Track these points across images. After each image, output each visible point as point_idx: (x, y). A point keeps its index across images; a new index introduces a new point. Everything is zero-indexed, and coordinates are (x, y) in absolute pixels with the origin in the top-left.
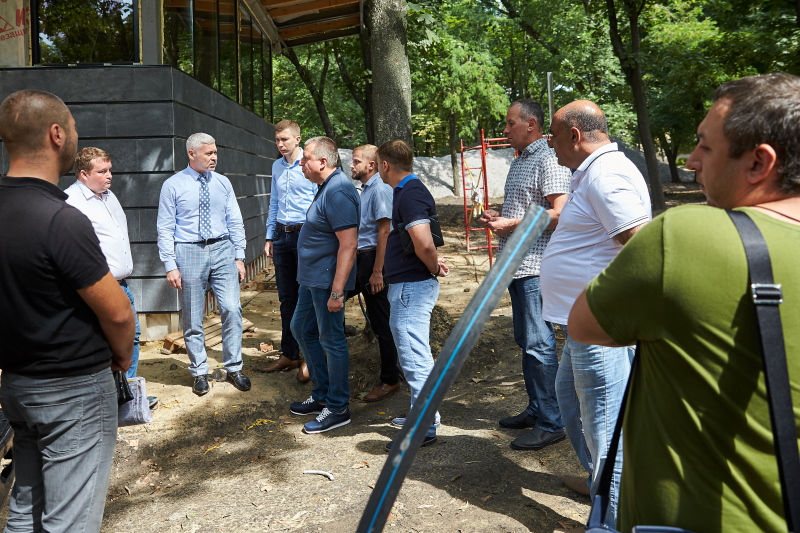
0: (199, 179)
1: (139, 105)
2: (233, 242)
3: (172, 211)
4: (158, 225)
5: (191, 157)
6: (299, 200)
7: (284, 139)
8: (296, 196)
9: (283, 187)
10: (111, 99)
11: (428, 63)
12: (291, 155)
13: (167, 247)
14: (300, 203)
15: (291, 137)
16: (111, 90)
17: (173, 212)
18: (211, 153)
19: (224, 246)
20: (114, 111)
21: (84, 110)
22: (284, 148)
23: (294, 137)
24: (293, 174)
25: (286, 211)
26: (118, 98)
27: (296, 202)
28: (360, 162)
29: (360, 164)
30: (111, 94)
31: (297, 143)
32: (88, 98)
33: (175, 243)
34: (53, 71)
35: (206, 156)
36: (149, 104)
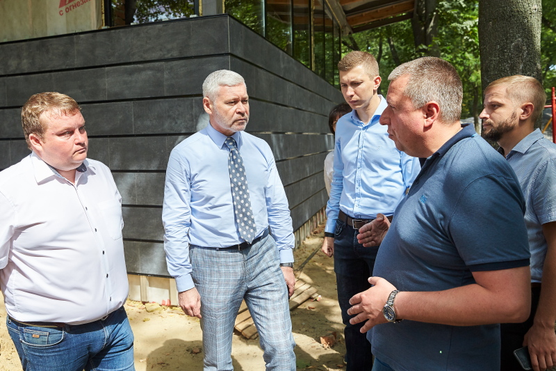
0: (225, 146)
1: (195, 60)
2: (275, 238)
3: (184, 196)
4: (164, 219)
5: (206, 109)
6: (377, 181)
7: (355, 84)
8: (374, 174)
9: (352, 158)
10: (168, 56)
11: (470, 40)
12: (366, 107)
13: (178, 253)
14: (378, 185)
15: (366, 78)
16: (169, 46)
17: (187, 197)
18: (235, 102)
19: (264, 248)
20: (171, 68)
21: (144, 69)
22: (355, 98)
23: (371, 77)
24: (369, 136)
25: (355, 196)
26: (175, 54)
27: (371, 183)
28: (500, 105)
29: (499, 110)
30: (169, 51)
31: (376, 87)
32: (148, 57)
33: (192, 246)
34: (117, 31)
35: (227, 107)
36: (204, 59)
